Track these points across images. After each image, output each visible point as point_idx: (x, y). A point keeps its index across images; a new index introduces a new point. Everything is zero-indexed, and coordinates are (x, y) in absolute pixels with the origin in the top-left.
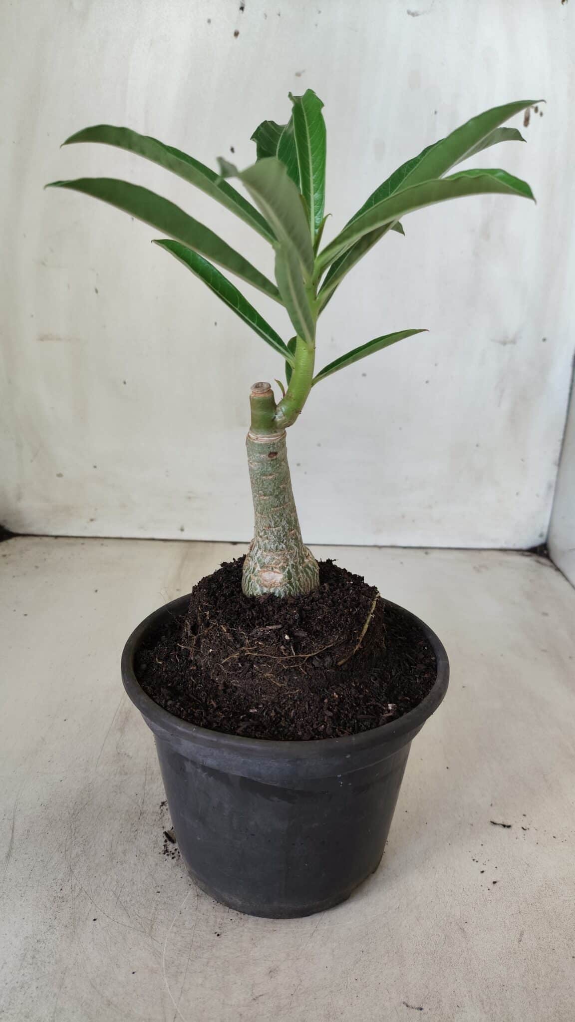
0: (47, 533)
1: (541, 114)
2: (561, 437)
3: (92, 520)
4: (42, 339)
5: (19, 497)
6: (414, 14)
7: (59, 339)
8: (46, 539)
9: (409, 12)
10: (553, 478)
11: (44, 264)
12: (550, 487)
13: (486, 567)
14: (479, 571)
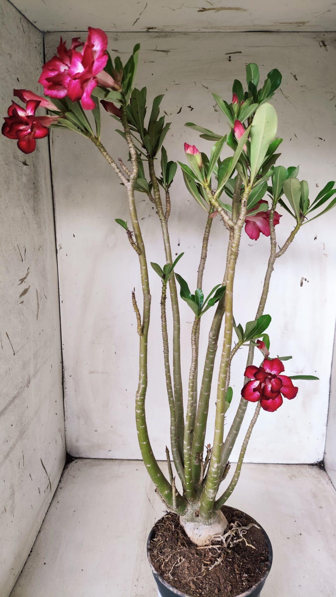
1: (308, 282)
2: (327, 413)
3: (109, 451)
4: (91, 373)
5: (77, 441)
6: (251, 246)
7: (99, 373)
8: (89, 460)
9: (249, 245)
10: (325, 431)
11: (93, 343)
12: (323, 435)
13: (294, 476)
14: (291, 479)
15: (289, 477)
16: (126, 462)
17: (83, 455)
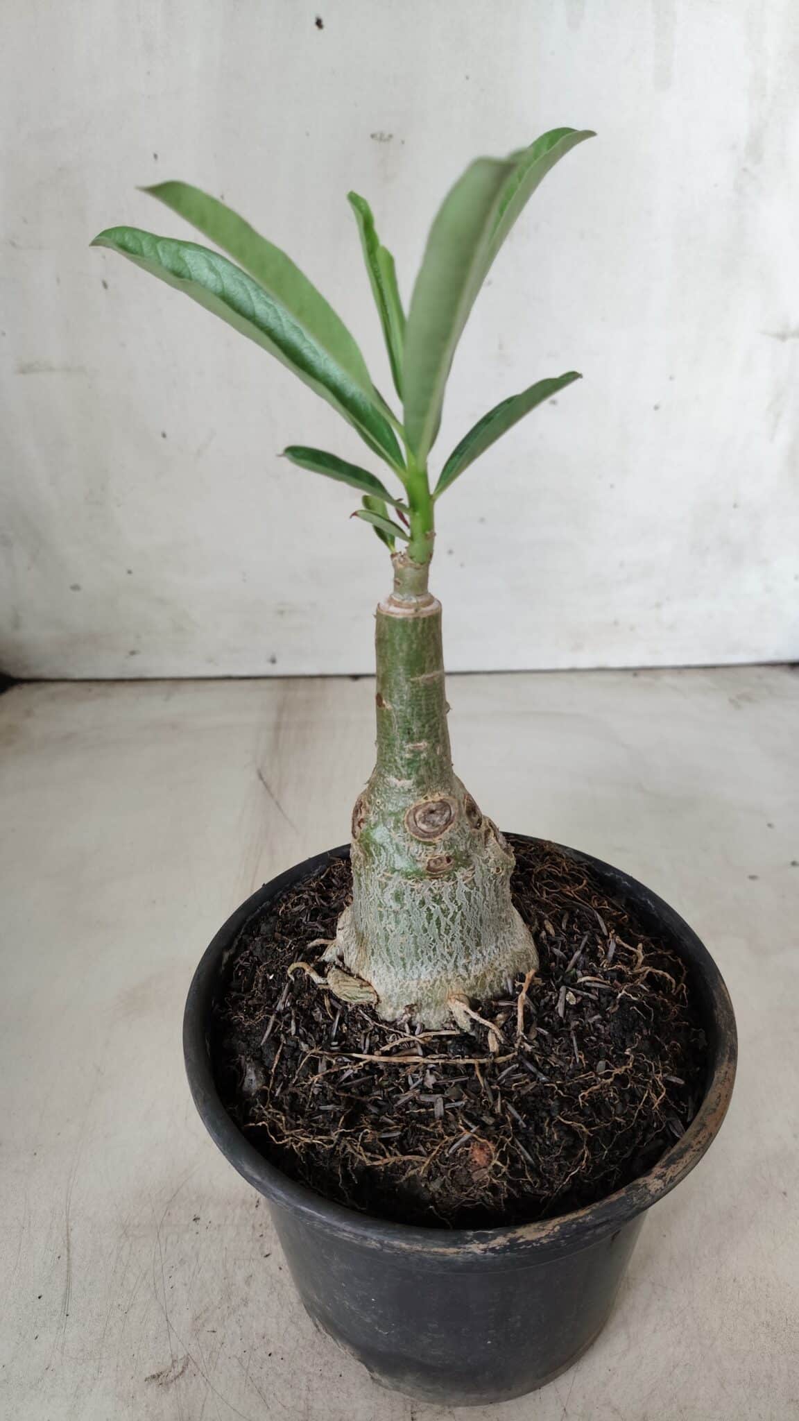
0: (65, 676)
3: (133, 653)
4: (23, 371)
5: (16, 625)
7: (51, 369)
11: (13, 244)
13: (748, 698)
14: (738, 707)
15: (731, 701)
16: (190, 686)
17: (45, 672)
